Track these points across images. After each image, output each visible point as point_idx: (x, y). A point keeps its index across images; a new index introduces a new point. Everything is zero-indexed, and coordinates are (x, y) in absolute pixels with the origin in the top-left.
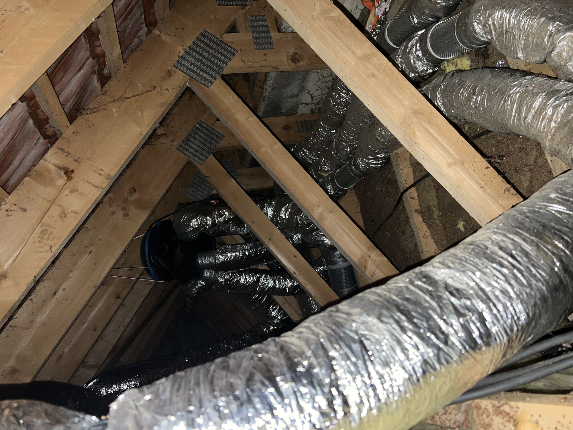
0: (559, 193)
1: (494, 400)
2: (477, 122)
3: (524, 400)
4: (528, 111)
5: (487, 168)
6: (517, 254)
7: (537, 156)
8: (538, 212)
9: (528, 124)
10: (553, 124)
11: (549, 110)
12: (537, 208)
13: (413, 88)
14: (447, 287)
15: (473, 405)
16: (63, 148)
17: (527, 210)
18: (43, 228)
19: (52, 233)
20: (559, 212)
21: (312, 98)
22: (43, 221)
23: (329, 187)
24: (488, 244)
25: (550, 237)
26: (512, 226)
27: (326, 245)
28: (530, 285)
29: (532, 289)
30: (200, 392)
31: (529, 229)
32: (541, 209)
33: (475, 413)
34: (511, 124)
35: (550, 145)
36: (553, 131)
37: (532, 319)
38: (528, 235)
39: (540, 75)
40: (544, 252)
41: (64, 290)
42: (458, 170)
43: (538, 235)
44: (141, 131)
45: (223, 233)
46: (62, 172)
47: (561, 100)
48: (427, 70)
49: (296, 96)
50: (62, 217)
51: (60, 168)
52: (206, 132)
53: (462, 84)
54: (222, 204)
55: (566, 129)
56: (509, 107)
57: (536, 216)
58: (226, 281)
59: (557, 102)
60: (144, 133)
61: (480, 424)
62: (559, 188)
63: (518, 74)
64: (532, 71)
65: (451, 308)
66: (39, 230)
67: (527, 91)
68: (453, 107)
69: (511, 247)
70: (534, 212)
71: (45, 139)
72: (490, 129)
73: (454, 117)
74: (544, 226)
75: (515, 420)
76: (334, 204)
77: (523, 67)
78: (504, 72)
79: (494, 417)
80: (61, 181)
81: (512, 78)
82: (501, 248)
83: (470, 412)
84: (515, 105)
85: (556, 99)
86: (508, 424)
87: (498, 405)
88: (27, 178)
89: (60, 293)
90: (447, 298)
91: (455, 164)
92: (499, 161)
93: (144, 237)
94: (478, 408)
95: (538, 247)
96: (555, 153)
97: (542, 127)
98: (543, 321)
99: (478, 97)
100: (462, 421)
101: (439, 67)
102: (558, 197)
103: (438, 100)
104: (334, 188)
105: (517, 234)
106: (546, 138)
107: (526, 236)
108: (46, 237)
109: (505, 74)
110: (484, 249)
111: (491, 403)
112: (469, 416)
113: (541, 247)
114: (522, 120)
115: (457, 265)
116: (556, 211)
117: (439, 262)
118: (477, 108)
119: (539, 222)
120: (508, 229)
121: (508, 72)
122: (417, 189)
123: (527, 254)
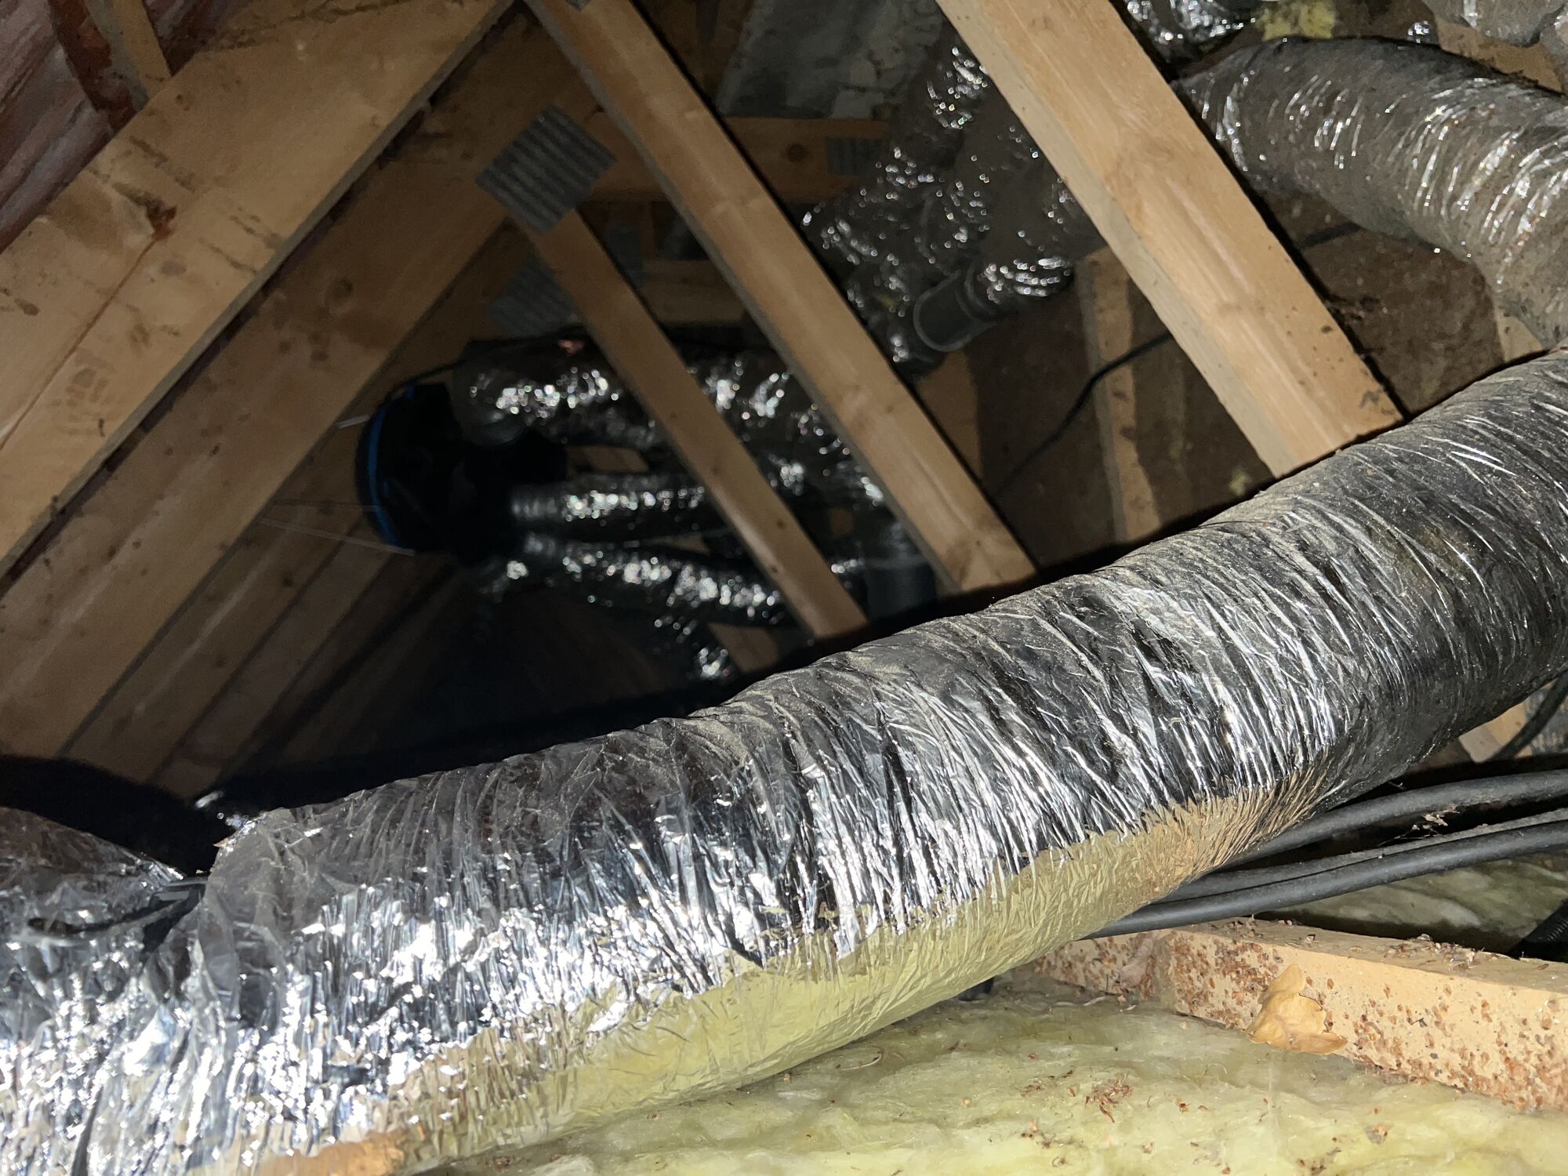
0: (1490, 417)
1: (1225, 934)
2: (1323, 195)
3: (1298, 942)
4: (1464, 181)
5: (1327, 329)
6: (1341, 567)
7: (1473, 312)
8: (1424, 461)
9: (1459, 217)
10: (1525, 225)
11: (1521, 183)
12: (1423, 450)
13: (1156, 74)
14: (1139, 634)
15: (1172, 943)
16: (148, 142)
17: (1394, 451)
18: (82, 367)
19: (103, 384)
20: (1477, 466)
21: (879, 73)
22: (81, 345)
23: (897, 341)
24: (1274, 534)
25: (1438, 533)
26: (1346, 492)
27: (869, 501)
28: (1359, 651)
29: (1361, 662)
30: (450, 832)
31: (1389, 504)
32: (1434, 453)
33: (1173, 962)
34: (1412, 210)
35: (1505, 283)
36: (1521, 244)
37: (1349, 741)
38: (1382, 521)
39: (1517, 78)
40: (1416, 569)
41: (137, 545)
42: (1245, 325)
43: (1410, 522)
44: (374, 118)
45: (586, 438)
46: (142, 214)
47: (1558, 159)
48: (1210, 28)
49: (832, 62)
50: (135, 339)
51: (138, 201)
52: (564, 139)
53: (1298, 80)
54: (593, 356)
55: (1557, 243)
56: (1415, 162)
57: (1414, 472)
58: (586, 569)
59: (1547, 162)
60: (384, 122)
61: (1180, 991)
62: (1494, 402)
63: (1457, 70)
64: (1498, 66)
65: (1141, 688)
66: (69, 369)
67: (1470, 121)
68: (1263, 145)
69: (1331, 546)
70: (1415, 459)
71: (97, 110)
72: (1356, 220)
73: (1264, 174)
74: (1430, 501)
75: (1266, 988)
76: (901, 390)
77: (1475, 52)
78: (1421, 58)
79: (1216, 978)
80: (138, 237)
81: (1438, 78)
82: (1303, 547)
83: (1160, 960)
84: (1434, 158)
85: (1545, 155)
86: (1249, 997)
87: (1232, 948)
88: (42, 220)
89: (125, 554)
90: (1134, 661)
91: (1239, 308)
92: (1362, 314)
93: (369, 425)
94: (1182, 950)
95: (1401, 553)
96: (1518, 308)
97: (1494, 231)
98: (1378, 749)
99: (1336, 122)
100: (1137, 980)
101: (1246, 22)
102: (1484, 427)
103: (1225, 121)
104: (911, 344)
105: (1354, 513)
106: (1499, 262)
107: (1375, 522)
108: (90, 391)
109: (1422, 65)
110: (1259, 546)
111: (1216, 942)
112: (1157, 970)
113: (1408, 556)
114: (1444, 202)
115: (1178, 578)
116: (1470, 462)
117: (1132, 569)
118: (1329, 155)
119: (1419, 488)
120: (1333, 499)
121: (1432, 60)
122: (1136, 372)
123: (1367, 570)
